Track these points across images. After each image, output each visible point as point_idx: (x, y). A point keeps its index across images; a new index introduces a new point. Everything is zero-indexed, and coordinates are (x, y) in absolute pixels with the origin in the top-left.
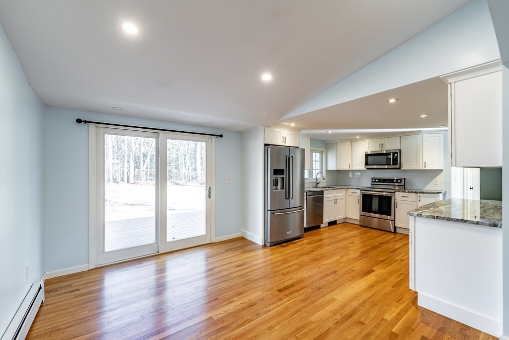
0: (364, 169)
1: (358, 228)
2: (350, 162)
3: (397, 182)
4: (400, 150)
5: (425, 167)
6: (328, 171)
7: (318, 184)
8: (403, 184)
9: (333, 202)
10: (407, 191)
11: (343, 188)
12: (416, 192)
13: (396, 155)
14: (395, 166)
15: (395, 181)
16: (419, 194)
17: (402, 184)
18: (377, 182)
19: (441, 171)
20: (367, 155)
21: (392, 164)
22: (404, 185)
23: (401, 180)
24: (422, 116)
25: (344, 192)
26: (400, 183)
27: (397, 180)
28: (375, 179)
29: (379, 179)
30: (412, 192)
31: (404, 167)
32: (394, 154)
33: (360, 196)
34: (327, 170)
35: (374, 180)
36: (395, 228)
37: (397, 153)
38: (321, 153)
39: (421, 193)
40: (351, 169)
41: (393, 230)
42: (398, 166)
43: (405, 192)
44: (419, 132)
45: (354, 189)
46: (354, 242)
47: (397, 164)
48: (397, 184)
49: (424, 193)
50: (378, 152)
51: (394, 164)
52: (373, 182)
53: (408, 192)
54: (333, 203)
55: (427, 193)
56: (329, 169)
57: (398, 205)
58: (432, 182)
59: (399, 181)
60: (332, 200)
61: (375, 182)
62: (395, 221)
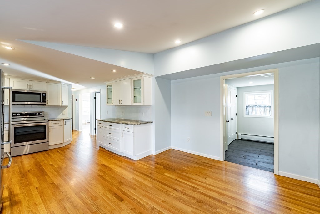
4: (46, 92)
13: (44, 95)
15: (37, 114)
16: (65, 121)
18: (17, 116)
19: (67, 106)
20: (14, 93)
21: (41, 101)
22: (44, 117)
24: (92, 78)
31: (49, 104)
36: (49, 146)
42: (45, 103)
43: (56, 120)
44: (60, 82)
51: (43, 102)
53: (59, 120)
57: (51, 130)
58: (62, 113)
59: (41, 114)
62: (49, 142)
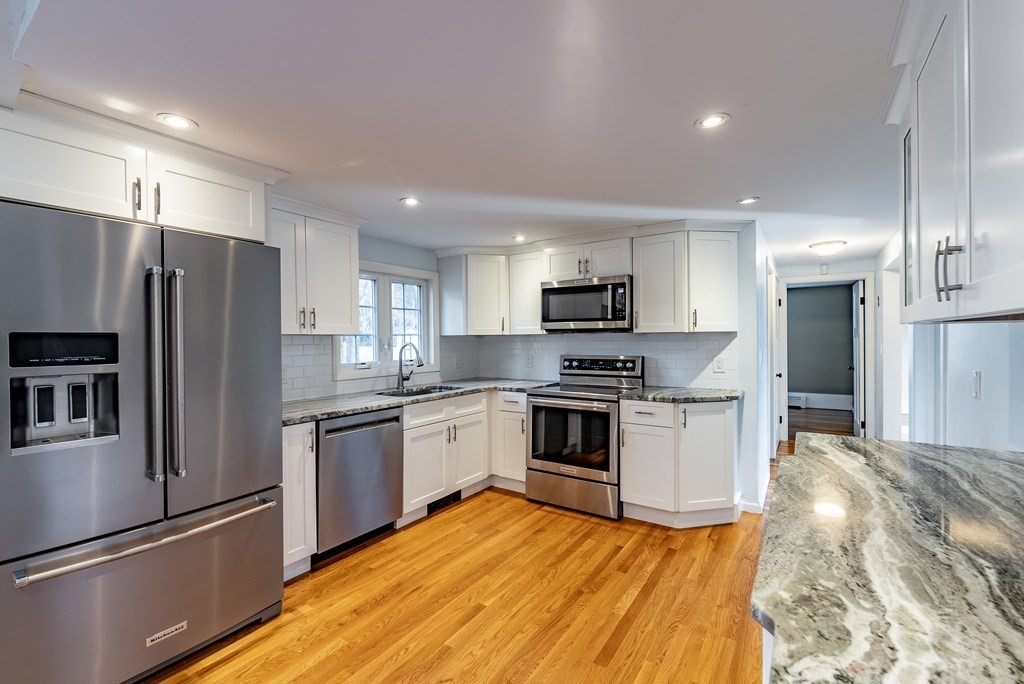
0: (540, 332)
1: (518, 511)
2: (504, 313)
3: (624, 368)
4: (631, 277)
5: (695, 324)
6: (447, 341)
7: (407, 379)
8: (638, 372)
9: (445, 436)
10: (650, 397)
11: (479, 391)
12: (674, 401)
13: (621, 291)
14: (620, 324)
15: (619, 365)
16: (682, 406)
17: (636, 375)
18: (574, 368)
19: (732, 335)
20: (547, 292)
21: (610, 317)
22: (642, 377)
23: (633, 362)
25: (484, 401)
26: (633, 369)
27: (625, 362)
28: (571, 361)
29: (581, 361)
30: (663, 400)
31: (643, 326)
32: (615, 287)
33: (527, 413)
34: (441, 337)
35: (567, 363)
36: (620, 504)
37: (623, 285)
38: (424, 285)
39: (687, 401)
40: (506, 332)
41: (613, 513)
42: (625, 324)
43: (646, 400)
44: (677, 225)
45: (511, 390)
46: (479, 608)
47: (623, 318)
48: (625, 373)
49: (694, 401)
50: (576, 284)
51: (615, 318)
52: (565, 368)
53: (654, 400)
54: (445, 441)
55: (703, 400)
56: (448, 331)
57: (627, 438)
58: (710, 366)
59: (629, 365)
60: (441, 432)
61: (570, 367)
62: (618, 485)
